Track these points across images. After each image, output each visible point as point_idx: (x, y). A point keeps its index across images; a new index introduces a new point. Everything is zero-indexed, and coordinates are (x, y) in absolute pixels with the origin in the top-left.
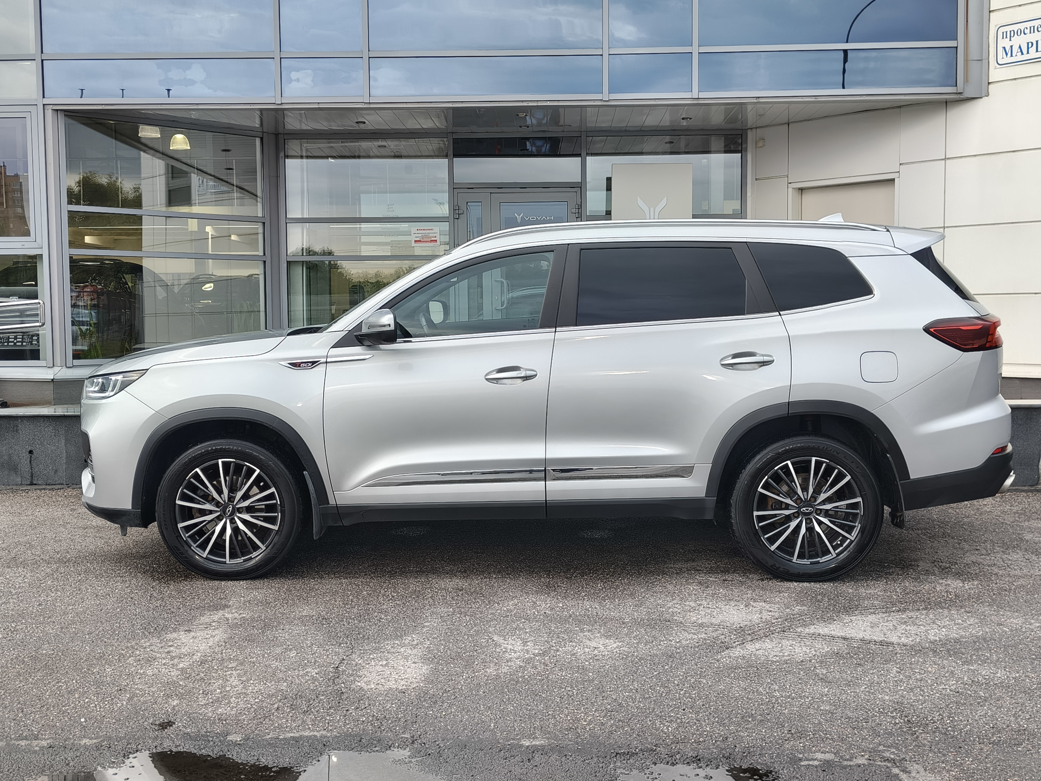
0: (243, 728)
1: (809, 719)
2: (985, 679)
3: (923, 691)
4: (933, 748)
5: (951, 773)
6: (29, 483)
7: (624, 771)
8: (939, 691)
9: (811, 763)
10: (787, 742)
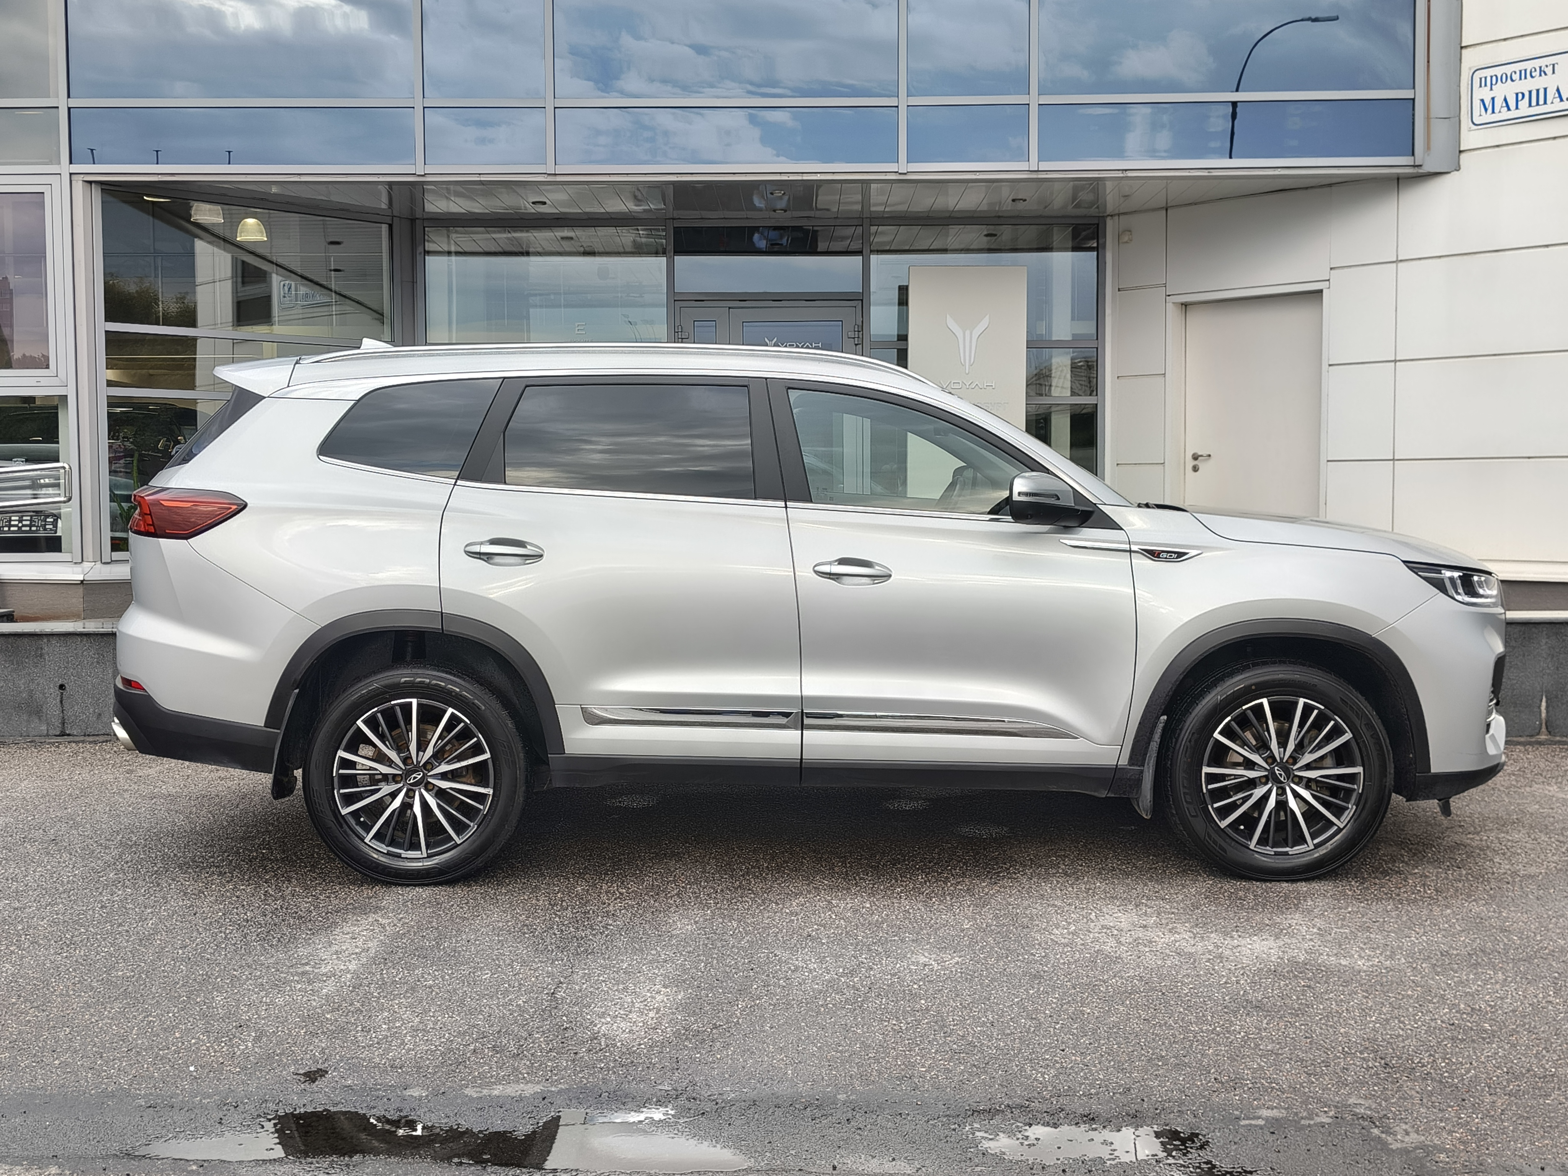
0: (428, 1078)
1: (1245, 1063)
2: (1490, 1006)
3: (1403, 1022)
4: (1425, 1101)
5: (1454, 1134)
6: (58, 733)
7: (986, 1135)
8: (1426, 1022)
9: (1253, 1122)
10: (1217, 1093)
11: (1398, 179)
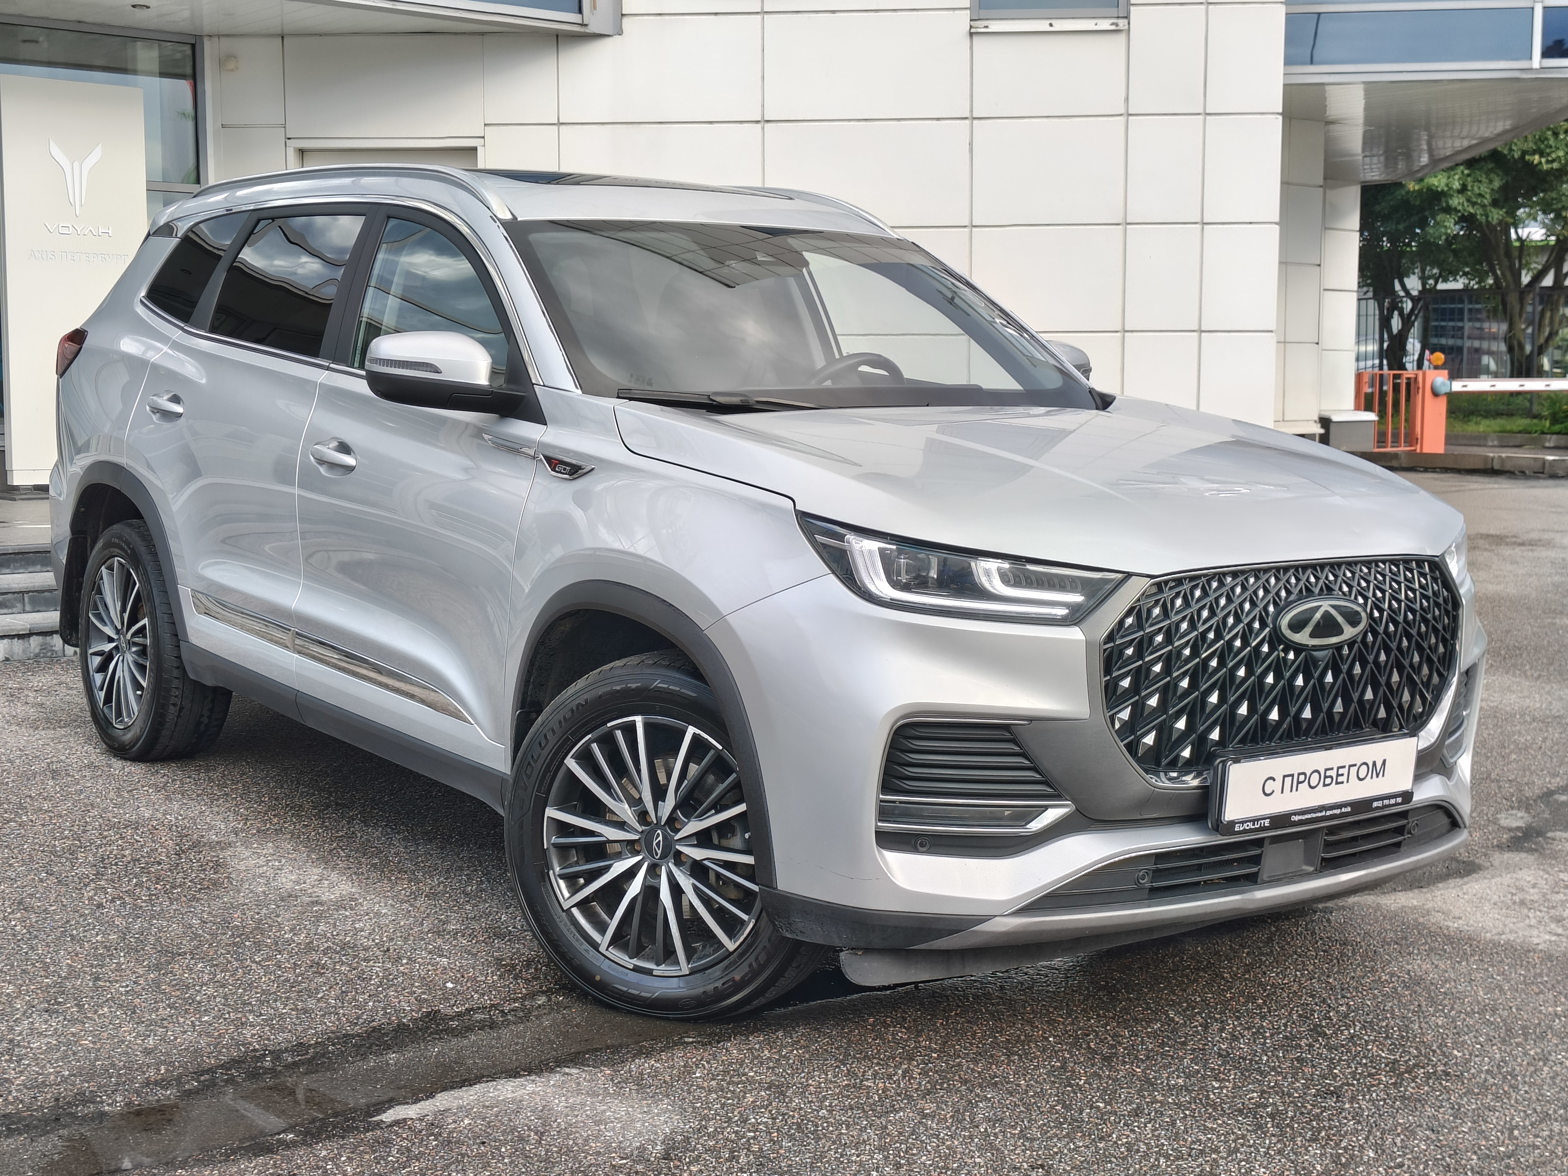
11: (557, 36)
